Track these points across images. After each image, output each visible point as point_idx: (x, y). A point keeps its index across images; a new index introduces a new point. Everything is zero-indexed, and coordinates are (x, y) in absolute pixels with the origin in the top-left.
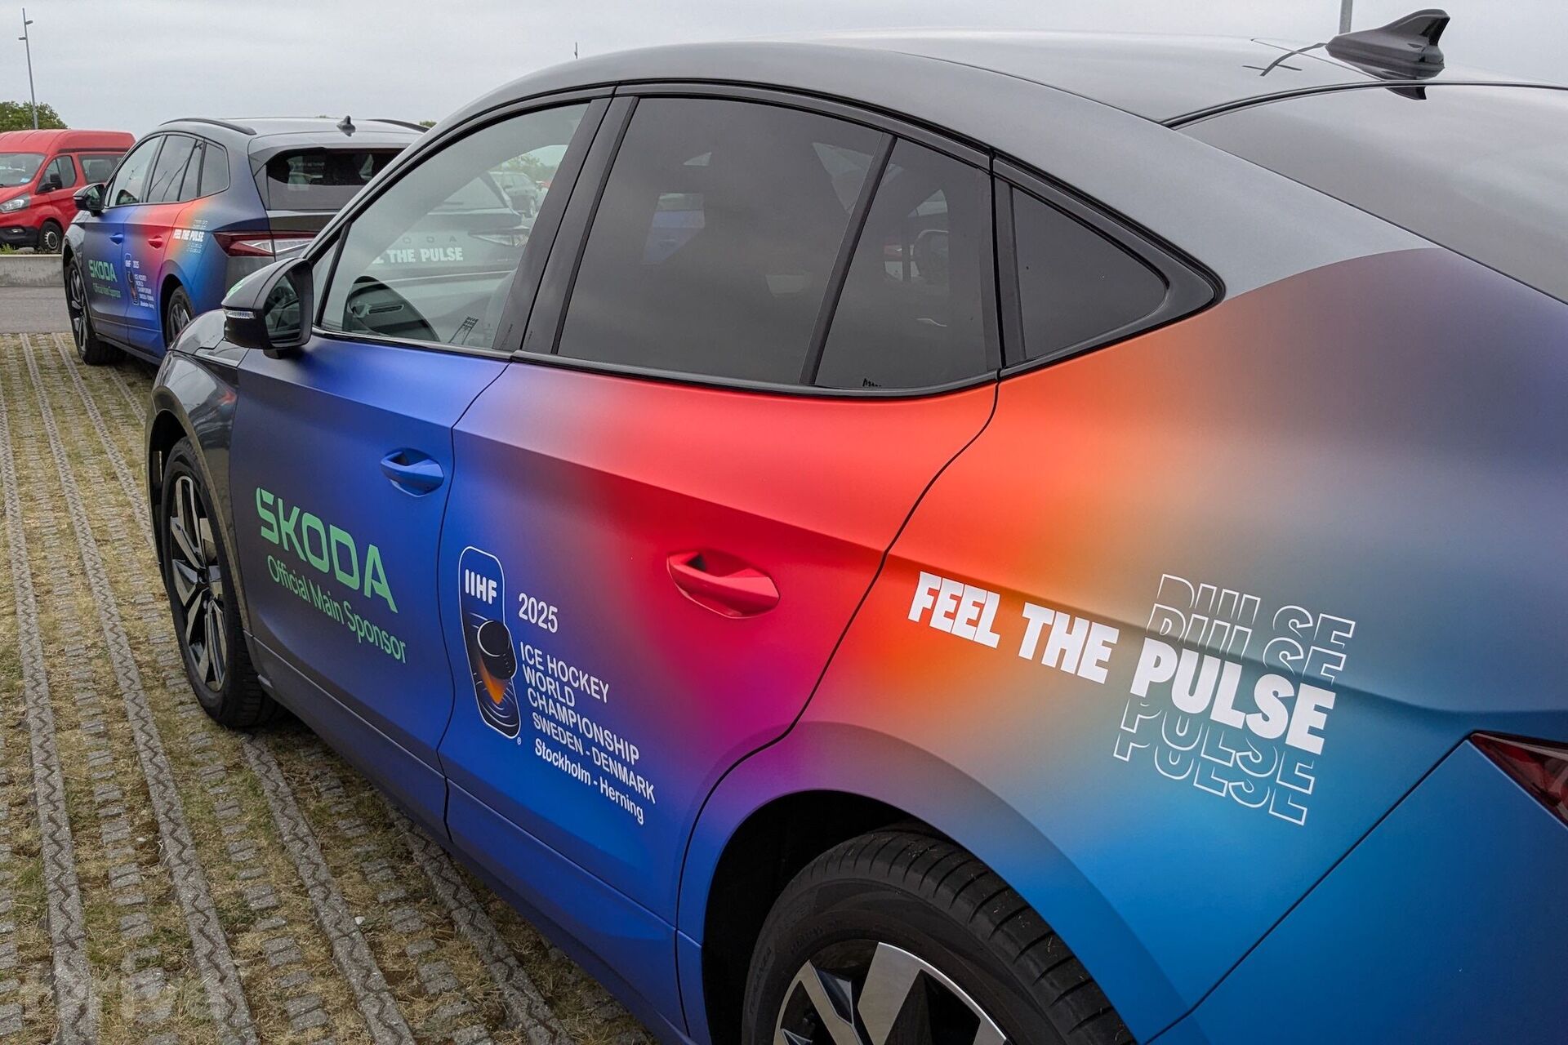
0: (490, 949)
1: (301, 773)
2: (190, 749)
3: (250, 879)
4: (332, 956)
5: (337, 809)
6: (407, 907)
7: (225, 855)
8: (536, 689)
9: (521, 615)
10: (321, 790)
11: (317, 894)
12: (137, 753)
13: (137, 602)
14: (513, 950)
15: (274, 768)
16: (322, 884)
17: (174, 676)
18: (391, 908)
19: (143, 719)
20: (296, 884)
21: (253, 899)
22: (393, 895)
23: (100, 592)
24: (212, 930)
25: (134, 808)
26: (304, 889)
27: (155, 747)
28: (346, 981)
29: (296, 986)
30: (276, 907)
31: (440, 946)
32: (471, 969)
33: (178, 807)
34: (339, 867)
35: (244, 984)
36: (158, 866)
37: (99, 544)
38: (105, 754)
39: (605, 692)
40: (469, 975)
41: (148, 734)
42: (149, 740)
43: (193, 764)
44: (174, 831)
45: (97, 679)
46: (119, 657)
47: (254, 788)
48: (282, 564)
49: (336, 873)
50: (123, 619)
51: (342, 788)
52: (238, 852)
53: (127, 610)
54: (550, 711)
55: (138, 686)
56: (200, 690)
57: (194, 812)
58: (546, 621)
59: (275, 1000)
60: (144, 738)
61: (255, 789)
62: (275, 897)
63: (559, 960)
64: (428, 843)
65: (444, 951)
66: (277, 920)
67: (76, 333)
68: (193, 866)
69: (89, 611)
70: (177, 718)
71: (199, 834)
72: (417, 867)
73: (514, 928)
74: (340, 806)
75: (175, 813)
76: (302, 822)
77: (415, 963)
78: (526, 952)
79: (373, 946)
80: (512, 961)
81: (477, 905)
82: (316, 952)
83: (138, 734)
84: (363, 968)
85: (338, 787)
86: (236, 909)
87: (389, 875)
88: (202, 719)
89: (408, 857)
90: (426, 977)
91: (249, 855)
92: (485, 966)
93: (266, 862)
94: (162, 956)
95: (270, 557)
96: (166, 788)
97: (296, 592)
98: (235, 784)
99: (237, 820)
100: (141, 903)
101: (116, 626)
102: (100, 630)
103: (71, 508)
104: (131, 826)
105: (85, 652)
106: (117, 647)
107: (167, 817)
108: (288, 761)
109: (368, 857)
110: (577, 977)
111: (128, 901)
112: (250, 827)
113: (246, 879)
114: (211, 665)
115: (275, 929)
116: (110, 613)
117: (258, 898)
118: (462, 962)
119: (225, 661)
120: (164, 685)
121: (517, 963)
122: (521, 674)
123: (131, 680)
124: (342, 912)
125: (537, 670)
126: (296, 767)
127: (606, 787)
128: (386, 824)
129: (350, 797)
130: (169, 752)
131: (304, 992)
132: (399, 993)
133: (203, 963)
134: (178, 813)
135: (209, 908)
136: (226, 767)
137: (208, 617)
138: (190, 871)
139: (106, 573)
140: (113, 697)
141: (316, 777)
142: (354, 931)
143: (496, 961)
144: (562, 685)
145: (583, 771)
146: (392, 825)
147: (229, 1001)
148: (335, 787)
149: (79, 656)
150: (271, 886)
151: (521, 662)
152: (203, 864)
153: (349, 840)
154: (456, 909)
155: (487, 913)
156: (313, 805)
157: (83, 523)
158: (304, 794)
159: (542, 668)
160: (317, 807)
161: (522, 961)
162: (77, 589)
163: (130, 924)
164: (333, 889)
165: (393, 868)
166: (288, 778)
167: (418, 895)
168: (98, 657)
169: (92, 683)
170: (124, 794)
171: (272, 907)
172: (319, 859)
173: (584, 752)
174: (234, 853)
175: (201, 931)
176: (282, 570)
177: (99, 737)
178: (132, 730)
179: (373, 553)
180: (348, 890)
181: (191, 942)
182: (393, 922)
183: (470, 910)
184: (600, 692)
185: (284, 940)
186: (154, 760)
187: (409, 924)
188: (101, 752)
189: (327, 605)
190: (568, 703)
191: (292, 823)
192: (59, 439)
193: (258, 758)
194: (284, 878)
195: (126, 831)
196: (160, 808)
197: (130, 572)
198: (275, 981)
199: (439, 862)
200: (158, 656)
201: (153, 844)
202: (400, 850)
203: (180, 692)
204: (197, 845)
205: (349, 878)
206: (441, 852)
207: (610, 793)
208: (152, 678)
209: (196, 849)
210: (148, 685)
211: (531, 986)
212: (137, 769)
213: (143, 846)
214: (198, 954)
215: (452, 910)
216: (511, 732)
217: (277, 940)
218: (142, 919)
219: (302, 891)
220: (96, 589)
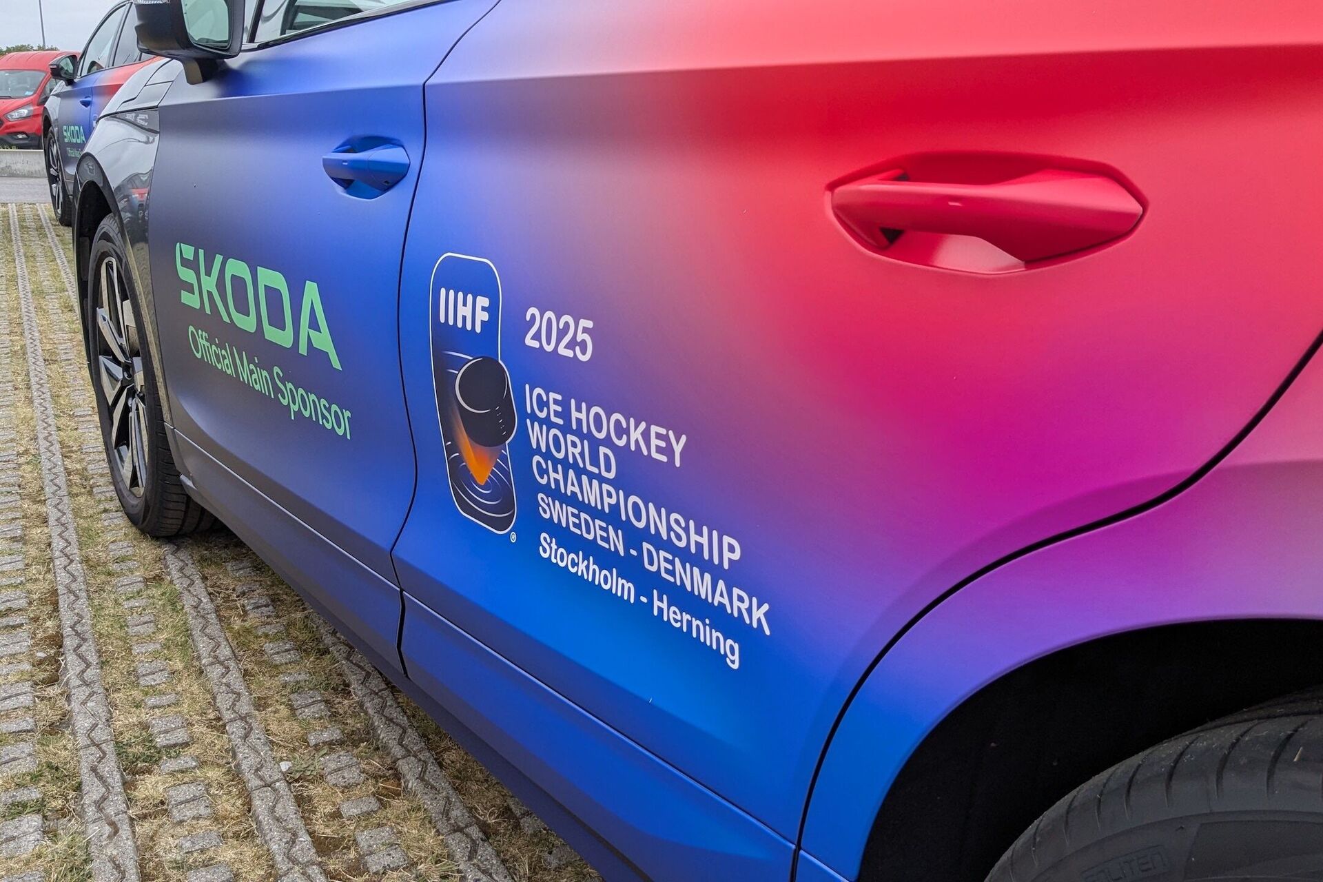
0: (446, 813)
1: (227, 589)
2: (108, 558)
3: (158, 707)
4: (249, 811)
5: (264, 630)
6: (342, 753)
7: (133, 678)
8: (548, 456)
9: (529, 342)
10: (248, 608)
11: (236, 729)
12: (52, 560)
13: (76, 414)
14: (475, 817)
15: (198, 581)
16: (243, 718)
17: (101, 483)
18: (325, 751)
19: (63, 525)
20: (212, 716)
21: (160, 733)
22: (326, 736)
23: (40, 404)
24: (107, 769)
25: (38, 619)
26: (221, 723)
27: (72, 554)
28: (265, 848)
29: (202, 851)
30: (186, 745)
31: (384, 805)
32: (423, 840)
33: (87, 620)
34: (265, 698)
35: (139, 843)
36: (56, 686)
37: (47, 363)
38: (17, 559)
39: (678, 449)
40: (420, 849)
41: (67, 541)
42: (66, 547)
43: (109, 574)
44: (79, 646)
45: (23, 483)
46: (49, 464)
47: (174, 602)
48: (204, 334)
49: (260, 705)
50: (59, 429)
51: (271, 607)
52: (149, 674)
53: (64, 420)
54: (570, 488)
55: (64, 492)
56: (124, 497)
57: (104, 626)
58: (571, 345)
59: (174, 868)
60: (62, 544)
61: (173, 604)
62: (186, 732)
63: (534, 835)
64: (368, 674)
65: (389, 812)
66: (186, 761)
67: (53, 197)
68: (95, 689)
69: (26, 421)
70: (99, 526)
71: (106, 652)
72: (355, 702)
73: (475, 787)
74: (268, 627)
75: (83, 626)
76: (224, 643)
77: (352, 828)
78: (491, 821)
79: (301, 801)
80: (475, 832)
81: (428, 754)
82: (229, 805)
83: (56, 541)
84: (287, 830)
85: (267, 606)
86: (138, 744)
87: (321, 710)
88: (125, 527)
89: (345, 690)
90: (365, 848)
91: (160, 678)
92: (441, 837)
93: (179, 689)
94: (43, 800)
95: (191, 328)
96: (77, 598)
97: (219, 367)
98: (153, 597)
99: (151, 638)
100: (28, 731)
101: (51, 435)
102: (35, 438)
103: (26, 333)
104: (32, 638)
105: (16, 458)
106: (49, 454)
107: (74, 630)
108: (213, 575)
109: (298, 688)
110: (560, 860)
111: (14, 728)
112: (165, 646)
113: (154, 708)
114: (134, 468)
115: (183, 772)
116: (46, 423)
117: (166, 732)
118: (411, 829)
119: (147, 461)
120: (90, 493)
121: (481, 835)
122: (524, 435)
123: (57, 486)
124: (266, 754)
125: (551, 425)
126: (221, 581)
127: (664, 606)
128: (319, 649)
129: (280, 617)
130: (86, 560)
131: (211, 859)
132: (331, 868)
133: (91, 812)
134: (86, 627)
135: (106, 741)
136: (144, 578)
137: (132, 415)
138: (91, 695)
139: (49, 388)
140: (35, 502)
141: (244, 593)
142: (278, 780)
143: (455, 831)
144: (595, 444)
145: (621, 581)
146: (326, 651)
147: (117, 867)
148: (262, 606)
149: (9, 461)
150: (183, 717)
151: (524, 415)
152: (107, 686)
153: (276, 666)
154: (403, 757)
155: (441, 765)
156: (237, 624)
157: (35, 346)
158: (229, 611)
159: (560, 422)
160: (241, 626)
161: (488, 833)
162: (19, 401)
163: (12, 756)
164: (255, 725)
165: (327, 702)
166: (212, 593)
167: (356, 737)
168: (28, 463)
169: (17, 488)
170: (30, 603)
171: (182, 744)
172: (240, 687)
173: (626, 550)
174: (143, 675)
175: (94, 770)
176: (204, 342)
177: (14, 542)
178: (50, 536)
179: (311, 291)
180: (273, 727)
181: (80, 784)
182: (327, 770)
183: (420, 760)
184: (668, 451)
185: (193, 787)
186: (68, 568)
187: (346, 775)
188: (13, 557)
189: (255, 376)
190: (604, 474)
191: (212, 644)
192: (27, 279)
193: (181, 570)
194: (198, 707)
195: (26, 644)
196: (67, 620)
197: (73, 387)
198: (177, 842)
199: (381, 697)
200: (89, 464)
201: (54, 661)
202: (336, 680)
203: (106, 500)
204: (103, 664)
205: (275, 712)
206: (383, 686)
207: (672, 615)
208: (81, 483)
209: (102, 668)
210: (75, 491)
211: (501, 869)
212: (49, 576)
213: (41, 662)
214: (87, 800)
215: (399, 759)
216: (502, 524)
217: (184, 787)
218: (27, 751)
219: (218, 725)
220: (36, 402)
